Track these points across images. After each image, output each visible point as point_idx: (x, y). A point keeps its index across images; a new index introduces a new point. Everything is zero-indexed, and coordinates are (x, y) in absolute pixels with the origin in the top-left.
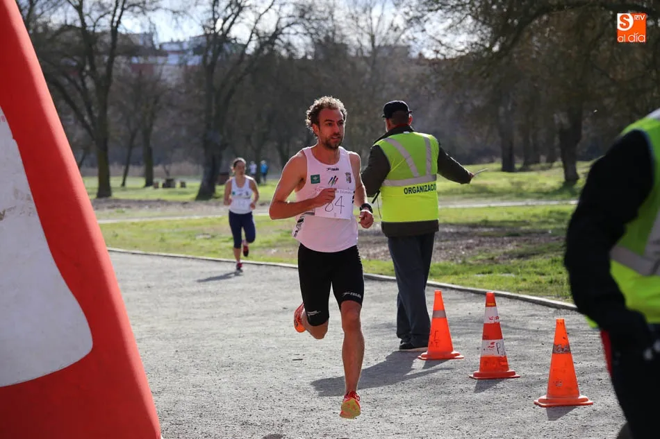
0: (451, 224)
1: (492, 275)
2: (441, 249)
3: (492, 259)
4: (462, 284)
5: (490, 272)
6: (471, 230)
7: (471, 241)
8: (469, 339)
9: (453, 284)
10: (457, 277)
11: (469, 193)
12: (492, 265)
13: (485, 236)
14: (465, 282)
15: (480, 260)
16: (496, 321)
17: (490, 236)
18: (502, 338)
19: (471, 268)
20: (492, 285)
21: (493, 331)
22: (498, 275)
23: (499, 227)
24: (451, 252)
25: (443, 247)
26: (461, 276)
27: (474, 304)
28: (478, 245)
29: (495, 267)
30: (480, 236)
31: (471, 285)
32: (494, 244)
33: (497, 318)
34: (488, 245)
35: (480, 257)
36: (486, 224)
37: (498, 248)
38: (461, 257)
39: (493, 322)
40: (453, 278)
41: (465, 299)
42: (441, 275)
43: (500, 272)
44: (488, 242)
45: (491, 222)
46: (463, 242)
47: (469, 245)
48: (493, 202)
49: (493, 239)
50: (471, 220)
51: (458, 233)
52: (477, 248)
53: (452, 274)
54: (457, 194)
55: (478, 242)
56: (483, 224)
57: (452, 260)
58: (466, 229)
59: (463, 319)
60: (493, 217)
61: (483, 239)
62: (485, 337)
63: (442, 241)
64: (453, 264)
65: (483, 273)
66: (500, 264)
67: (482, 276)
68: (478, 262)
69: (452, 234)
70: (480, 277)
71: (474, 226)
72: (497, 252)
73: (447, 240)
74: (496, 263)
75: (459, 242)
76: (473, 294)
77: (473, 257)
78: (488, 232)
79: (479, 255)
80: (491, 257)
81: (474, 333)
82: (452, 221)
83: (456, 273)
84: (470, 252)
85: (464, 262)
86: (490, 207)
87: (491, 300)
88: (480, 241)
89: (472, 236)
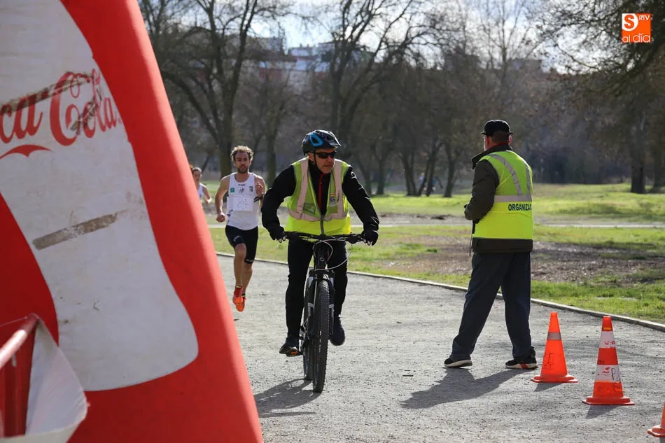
0: (575, 244)
1: (612, 298)
2: (562, 269)
3: (615, 281)
4: (582, 307)
5: (611, 296)
6: (595, 250)
7: (594, 262)
8: (586, 362)
9: (572, 306)
10: (576, 298)
11: (596, 212)
12: (614, 288)
13: (609, 258)
14: (586, 304)
15: (602, 282)
16: (612, 345)
17: (614, 258)
18: (616, 363)
19: (592, 290)
20: (613, 308)
21: (608, 356)
22: (620, 298)
23: (624, 249)
24: (572, 272)
25: (564, 268)
26: (581, 298)
27: (592, 327)
28: (600, 267)
29: (617, 290)
30: (603, 258)
31: (590, 308)
32: (617, 267)
33: (613, 343)
34: (611, 267)
35: (603, 279)
36: (611, 245)
37: (621, 270)
38: (582, 278)
39: (608, 347)
40: (573, 300)
41: (583, 322)
42: (560, 296)
43: (622, 295)
44: (611, 264)
45: (617, 244)
46: (586, 263)
47: (591, 267)
48: (619, 224)
49: (617, 262)
50: (596, 241)
51: (581, 253)
52: (599, 270)
53: (572, 296)
54: (583, 213)
55: (601, 264)
56: (608, 245)
57: (573, 281)
58: (590, 250)
59: (580, 342)
60: (618, 238)
61: (606, 261)
62: (600, 362)
63: (564, 261)
64: (575, 285)
65: (604, 296)
66: (622, 287)
67: (603, 298)
68: (600, 284)
69: (576, 254)
70: (601, 299)
71: (599, 247)
72: (620, 275)
73: (569, 261)
74: (619, 286)
75: (581, 263)
76: (592, 317)
77: (595, 279)
78: (612, 253)
79: (601, 277)
80: (613, 279)
81: (591, 357)
82: (577, 241)
83: (576, 295)
84: (593, 273)
85: (585, 284)
86: (616, 228)
87: (607, 325)
88: (603, 262)
89: (595, 258)
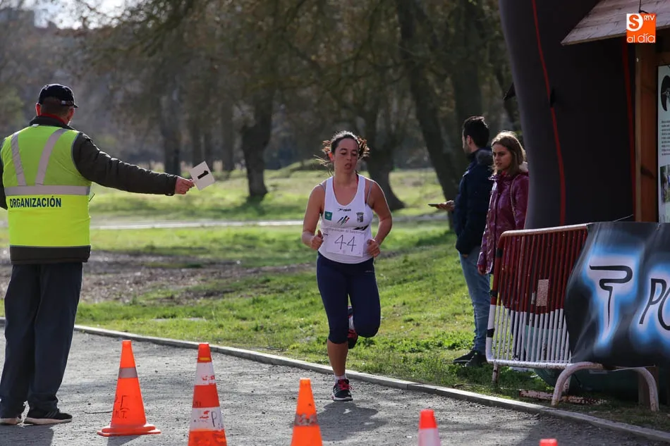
0: (106, 252)
1: (174, 320)
2: (100, 284)
3: (172, 298)
4: (139, 332)
5: (173, 316)
6: (132, 258)
7: (139, 274)
8: (163, 406)
9: (126, 331)
10: (129, 322)
11: (123, 209)
12: (173, 306)
13: (155, 267)
14: (143, 328)
15: (155, 299)
16: (211, 381)
17: (163, 268)
18: (218, 405)
19: (145, 310)
20: (179, 332)
21: (206, 396)
22: (185, 319)
23: (170, 255)
24: (114, 288)
25: (103, 282)
26: (135, 321)
27: (160, 358)
28: (150, 280)
29: (179, 308)
30: (148, 267)
31: (151, 333)
32: (171, 278)
33: (213, 377)
34: (164, 279)
35: (156, 295)
36: (152, 250)
37: (177, 283)
38: (128, 295)
39: (207, 383)
40: (124, 323)
41: (146, 352)
42: (106, 319)
43: (187, 316)
44: (163, 276)
45: (161, 249)
46: (129, 275)
47: (137, 279)
48: (156, 222)
49: (167, 271)
50: (131, 246)
51: (117, 263)
52: (149, 283)
53: (123, 318)
54: (106, 210)
55: (149, 276)
56: (149, 251)
57: (117, 299)
58: (127, 258)
59: (149, 379)
60: (159, 242)
61: (153, 271)
62: (197, 404)
63: (99, 274)
64: (120, 304)
65: (165, 317)
66: (182, 304)
67: (164, 320)
68: (152, 302)
69: (110, 264)
70: (161, 322)
71: (136, 253)
72: (177, 289)
73: (105, 273)
74: (178, 303)
75: (122, 275)
76: (155, 346)
77: (146, 294)
78: (155, 261)
79: (151, 292)
80: (170, 295)
81: (168, 398)
82: (106, 246)
83: (127, 317)
84: (141, 288)
85: (134, 303)
86: (153, 228)
87: (205, 354)
88: (151, 273)
89: (138, 267)
